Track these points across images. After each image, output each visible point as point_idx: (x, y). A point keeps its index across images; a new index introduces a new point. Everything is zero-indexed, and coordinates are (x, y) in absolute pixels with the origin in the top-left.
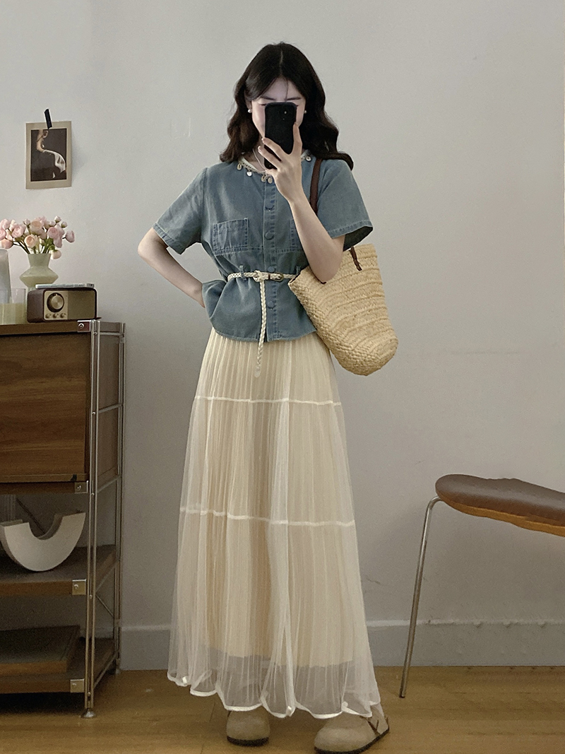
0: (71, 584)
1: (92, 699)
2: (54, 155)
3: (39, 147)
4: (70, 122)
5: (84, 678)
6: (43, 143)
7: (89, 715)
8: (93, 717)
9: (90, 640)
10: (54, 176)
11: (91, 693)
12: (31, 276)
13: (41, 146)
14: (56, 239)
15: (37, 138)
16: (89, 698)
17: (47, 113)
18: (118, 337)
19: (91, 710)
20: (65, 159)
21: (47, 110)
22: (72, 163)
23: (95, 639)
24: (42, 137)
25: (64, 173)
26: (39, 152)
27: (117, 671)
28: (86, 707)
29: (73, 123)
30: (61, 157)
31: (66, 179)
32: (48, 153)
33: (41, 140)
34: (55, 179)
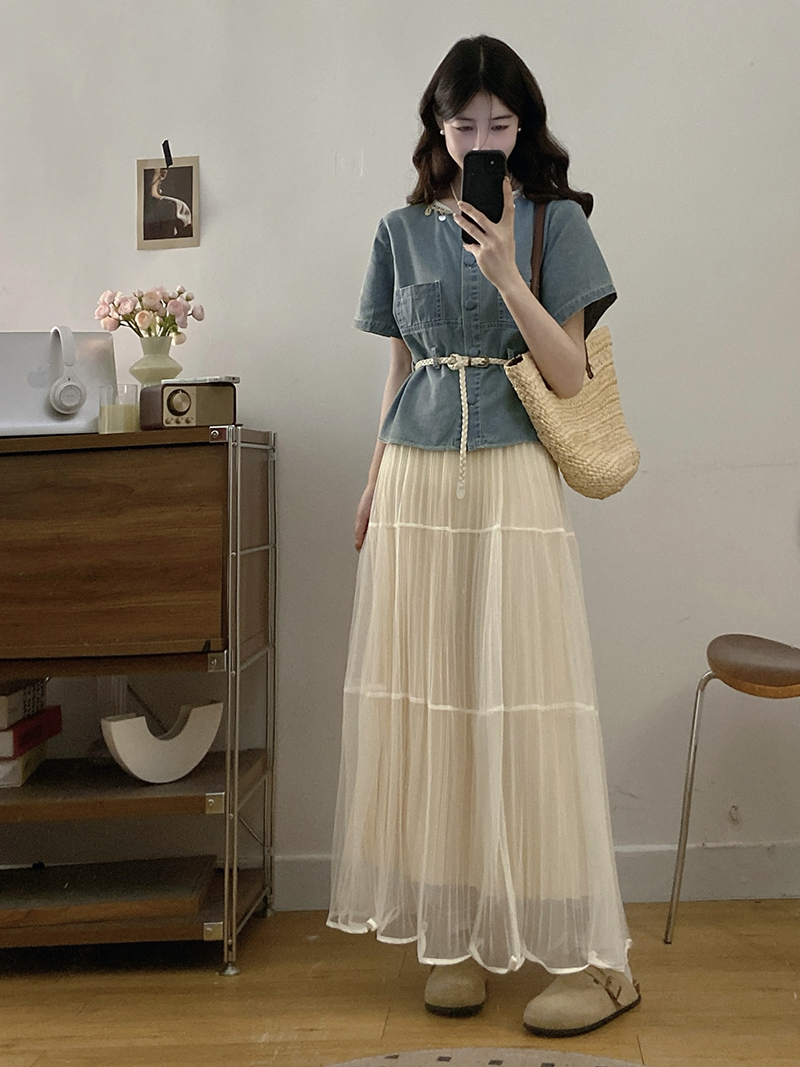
0: (204, 799)
1: (234, 949)
2: (174, 203)
3: (155, 193)
4: (198, 157)
5: (222, 919)
6: (161, 186)
7: (231, 971)
8: (236, 975)
9: (231, 871)
10: (176, 232)
11: (233, 941)
12: (145, 367)
13: (158, 191)
14: (179, 315)
15: (152, 179)
16: (230, 948)
17: (166, 145)
18: (266, 451)
19: (234, 965)
20: (191, 208)
21: (166, 142)
22: (200, 213)
23: (238, 869)
24: (159, 178)
25: (190, 226)
26: (154, 198)
27: (269, 913)
28: (226, 960)
29: (201, 159)
30: (185, 205)
31: (192, 236)
32: (167, 200)
33: (158, 182)
34: (177, 237)
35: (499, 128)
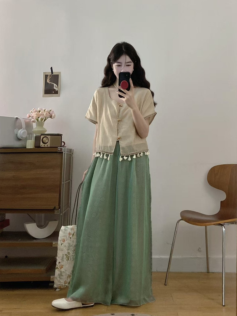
0: (52, 243)
2: (53, 85)
3: (48, 81)
4: (60, 72)
6: (50, 79)
8: (59, 291)
10: (53, 92)
13: (49, 81)
15: (47, 77)
17: (51, 68)
18: (71, 154)
20: (58, 86)
21: (52, 67)
22: (60, 88)
25: (57, 91)
26: (48, 83)
29: (61, 73)
30: (56, 86)
31: (58, 94)
32: (51, 84)
33: (49, 78)
34: (54, 94)
35: (128, 65)
